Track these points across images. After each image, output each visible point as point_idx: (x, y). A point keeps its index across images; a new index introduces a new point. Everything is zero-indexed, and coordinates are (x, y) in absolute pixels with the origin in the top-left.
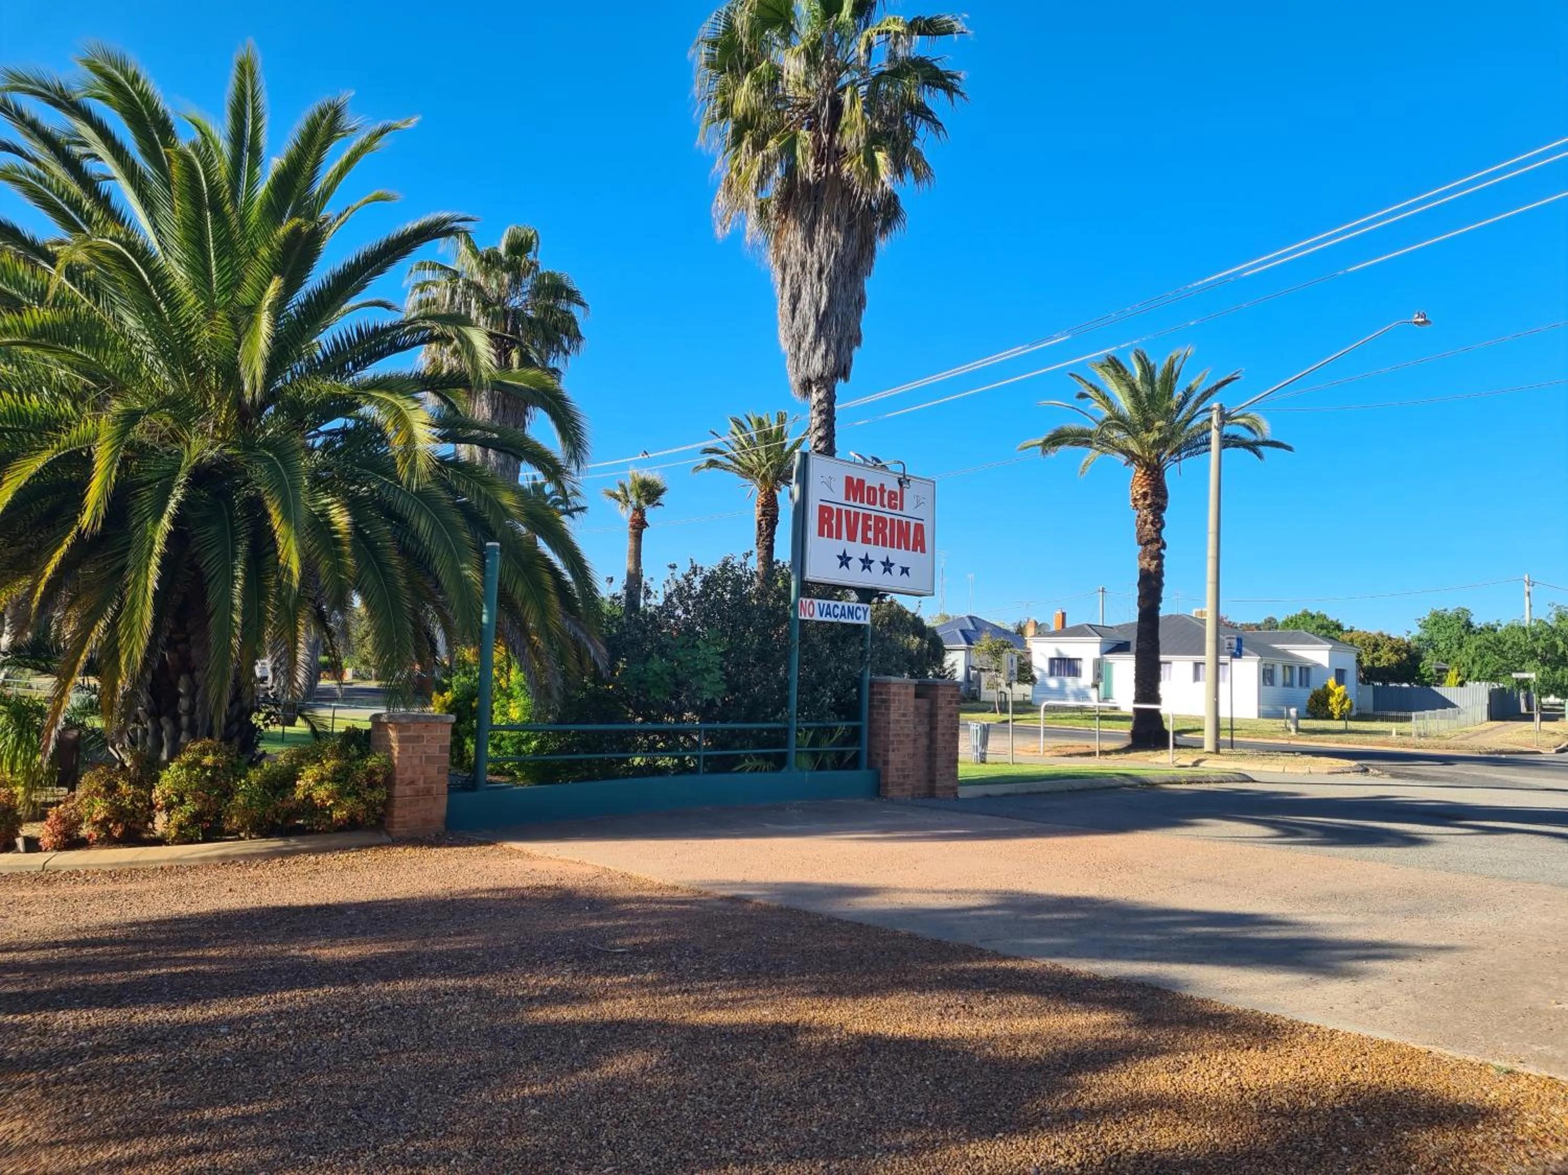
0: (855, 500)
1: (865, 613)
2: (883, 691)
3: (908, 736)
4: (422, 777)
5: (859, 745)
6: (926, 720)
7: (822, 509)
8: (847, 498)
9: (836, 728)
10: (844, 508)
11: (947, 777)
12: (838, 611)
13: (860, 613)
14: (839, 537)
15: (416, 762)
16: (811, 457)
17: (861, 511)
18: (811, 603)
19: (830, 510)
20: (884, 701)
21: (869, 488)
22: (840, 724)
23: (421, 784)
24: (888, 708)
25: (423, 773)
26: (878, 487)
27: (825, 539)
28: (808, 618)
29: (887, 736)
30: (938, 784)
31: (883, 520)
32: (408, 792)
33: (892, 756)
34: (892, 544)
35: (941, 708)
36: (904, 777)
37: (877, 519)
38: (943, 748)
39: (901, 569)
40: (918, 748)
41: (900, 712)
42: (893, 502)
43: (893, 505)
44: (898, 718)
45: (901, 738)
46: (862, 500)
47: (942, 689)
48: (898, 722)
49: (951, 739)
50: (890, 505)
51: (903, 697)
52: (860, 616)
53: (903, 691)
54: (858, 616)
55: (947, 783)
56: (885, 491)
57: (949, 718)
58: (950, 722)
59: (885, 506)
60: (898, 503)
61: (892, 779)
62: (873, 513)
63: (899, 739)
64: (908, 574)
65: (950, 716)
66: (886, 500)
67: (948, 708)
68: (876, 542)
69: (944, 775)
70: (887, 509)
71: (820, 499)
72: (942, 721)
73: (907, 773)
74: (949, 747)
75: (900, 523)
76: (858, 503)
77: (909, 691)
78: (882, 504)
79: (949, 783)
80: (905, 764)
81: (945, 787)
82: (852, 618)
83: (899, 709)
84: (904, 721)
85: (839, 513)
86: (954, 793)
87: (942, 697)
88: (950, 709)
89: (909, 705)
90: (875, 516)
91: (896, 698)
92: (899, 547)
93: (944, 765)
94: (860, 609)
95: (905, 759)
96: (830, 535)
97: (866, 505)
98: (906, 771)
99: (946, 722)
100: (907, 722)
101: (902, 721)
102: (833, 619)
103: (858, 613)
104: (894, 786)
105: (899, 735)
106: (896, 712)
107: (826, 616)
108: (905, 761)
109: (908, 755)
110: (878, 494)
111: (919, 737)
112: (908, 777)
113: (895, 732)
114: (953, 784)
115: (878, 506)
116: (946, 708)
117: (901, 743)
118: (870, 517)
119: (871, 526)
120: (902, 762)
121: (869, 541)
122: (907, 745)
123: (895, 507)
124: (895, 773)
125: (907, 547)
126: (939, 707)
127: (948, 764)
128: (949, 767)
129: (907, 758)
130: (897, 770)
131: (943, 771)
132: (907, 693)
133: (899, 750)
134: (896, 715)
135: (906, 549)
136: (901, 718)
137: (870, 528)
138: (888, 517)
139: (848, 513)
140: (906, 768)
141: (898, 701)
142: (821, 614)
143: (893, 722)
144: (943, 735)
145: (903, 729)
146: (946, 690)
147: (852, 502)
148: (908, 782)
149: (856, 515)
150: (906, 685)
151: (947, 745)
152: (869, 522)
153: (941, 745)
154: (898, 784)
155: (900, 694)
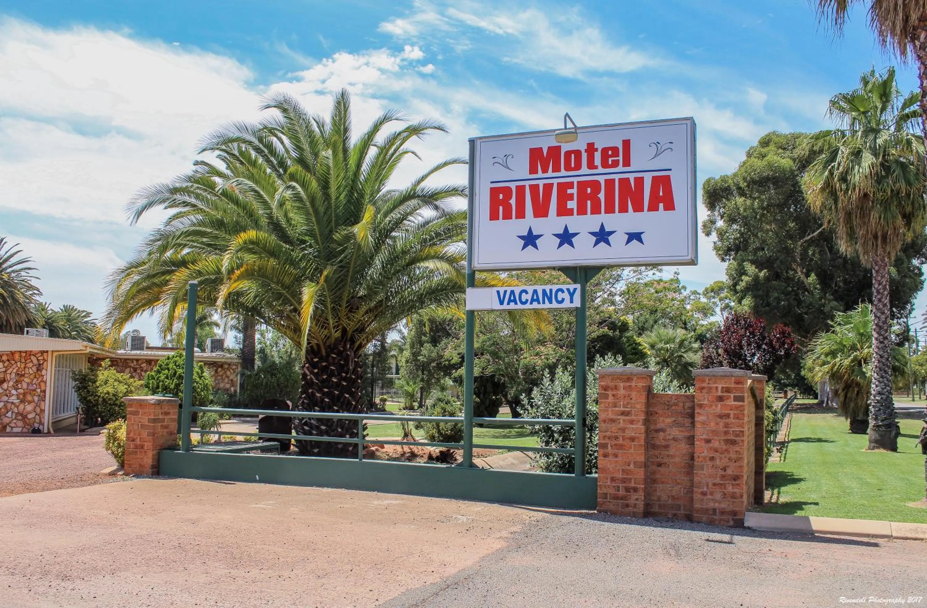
0: (545, 171)
1: (572, 295)
3: (632, 439)
4: (139, 437)
7: (494, 192)
8: (533, 170)
10: (527, 184)
11: (718, 496)
12: (529, 297)
13: (566, 296)
14: (521, 215)
17: (555, 181)
19: (507, 191)
21: (568, 154)
23: (138, 441)
26: (583, 147)
27: (501, 222)
31: (596, 185)
34: (610, 210)
35: (701, 406)
36: (627, 490)
37: (582, 186)
38: (708, 459)
39: (627, 236)
40: (672, 456)
41: (617, 409)
42: (610, 160)
43: (610, 163)
44: (613, 417)
45: (621, 441)
46: (557, 169)
47: (704, 381)
48: (613, 421)
49: (724, 447)
50: (605, 164)
51: (622, 392)
52: (563, 300)
53: (622, 385)
54: (560, 299)
55: (717, 505)
56: (596, 150)
57: (719, 420)
58: (721, 425)
59: (596, 167)
60: (621, 158)
61: (605, 491)
62: (575, 180)
63: (616, 442)
64: (641, 241)
65: (721, 416)
66: (598, 161)
67: (717, 406)
68: (582, 211)
69: (712, 494)
70: (601, 170)
71: (492, 182)
72: (703, 423)
73: (633, 485)
74: (721, 459)
75: (624, 182)
76: (550, 174)
77: (633, 384)
78: (591, 165)
79: (723, 506)
80: (627, 474)
81: (714, 510)
82: (551, 302)
83: (615, 406)
84: (624, 421)
85: (521, 190)
86: (733, 519)
87: (703, 391)
88: (721, 408)
89: (633, 401)
90: (579, 183)
91: (610, 393)
92: (623, 209)
93: (711, 481)
94: (563, 291)
95: (628, 468)
96: (508, 216)
97: (563, 173)
98: (630, 482)
99: (712, 424)
100: (632, 422)
101: (621, 421)
102: (519, 306)
103: (560, 296)
104: (608, 500)
105: (616, 438)
106: (610, 409)
107: (508, 304)
108: (629, 470)
109: (635, 463)
110: (584, 156)
111: (672, 442)
112: (635, 490)
113: (608, 434)
114: (731, 508)
115: (584, 169)
116: (711, 406)
117: (621, 447)
118: (571, 185)
119: (572, 195)
120: (623, 471)
121: (570, 212)
122: (632, 451)
123: (615, 164)
124: (609, 483)
125: (638, 208)
126: (698, 405)
127: (718, 481)
128: (722, 485)
129: (632, 466)
130: (613, 479)
131: (707, 488)
132: (630, 386)
133: (616, 456)
134: (610, 413)
135: (635, 210)
136: (619, 417)
137: (571, 197)
138: (602, 179)
139: (534, 189)
140: (631, 479)
141: (613, 395)
142: (502, 303)
143: (604, 421)
144: (708, 441)
145: (623, 430)
146: (711, 382)
147: (540, 174)
148: (634, 496)
149: (548, 188)
150: (626, 377)
151: (717, 455)
152: (569, 191)
153: (703, 454)
154: (616, 497)
155: (616, 388)
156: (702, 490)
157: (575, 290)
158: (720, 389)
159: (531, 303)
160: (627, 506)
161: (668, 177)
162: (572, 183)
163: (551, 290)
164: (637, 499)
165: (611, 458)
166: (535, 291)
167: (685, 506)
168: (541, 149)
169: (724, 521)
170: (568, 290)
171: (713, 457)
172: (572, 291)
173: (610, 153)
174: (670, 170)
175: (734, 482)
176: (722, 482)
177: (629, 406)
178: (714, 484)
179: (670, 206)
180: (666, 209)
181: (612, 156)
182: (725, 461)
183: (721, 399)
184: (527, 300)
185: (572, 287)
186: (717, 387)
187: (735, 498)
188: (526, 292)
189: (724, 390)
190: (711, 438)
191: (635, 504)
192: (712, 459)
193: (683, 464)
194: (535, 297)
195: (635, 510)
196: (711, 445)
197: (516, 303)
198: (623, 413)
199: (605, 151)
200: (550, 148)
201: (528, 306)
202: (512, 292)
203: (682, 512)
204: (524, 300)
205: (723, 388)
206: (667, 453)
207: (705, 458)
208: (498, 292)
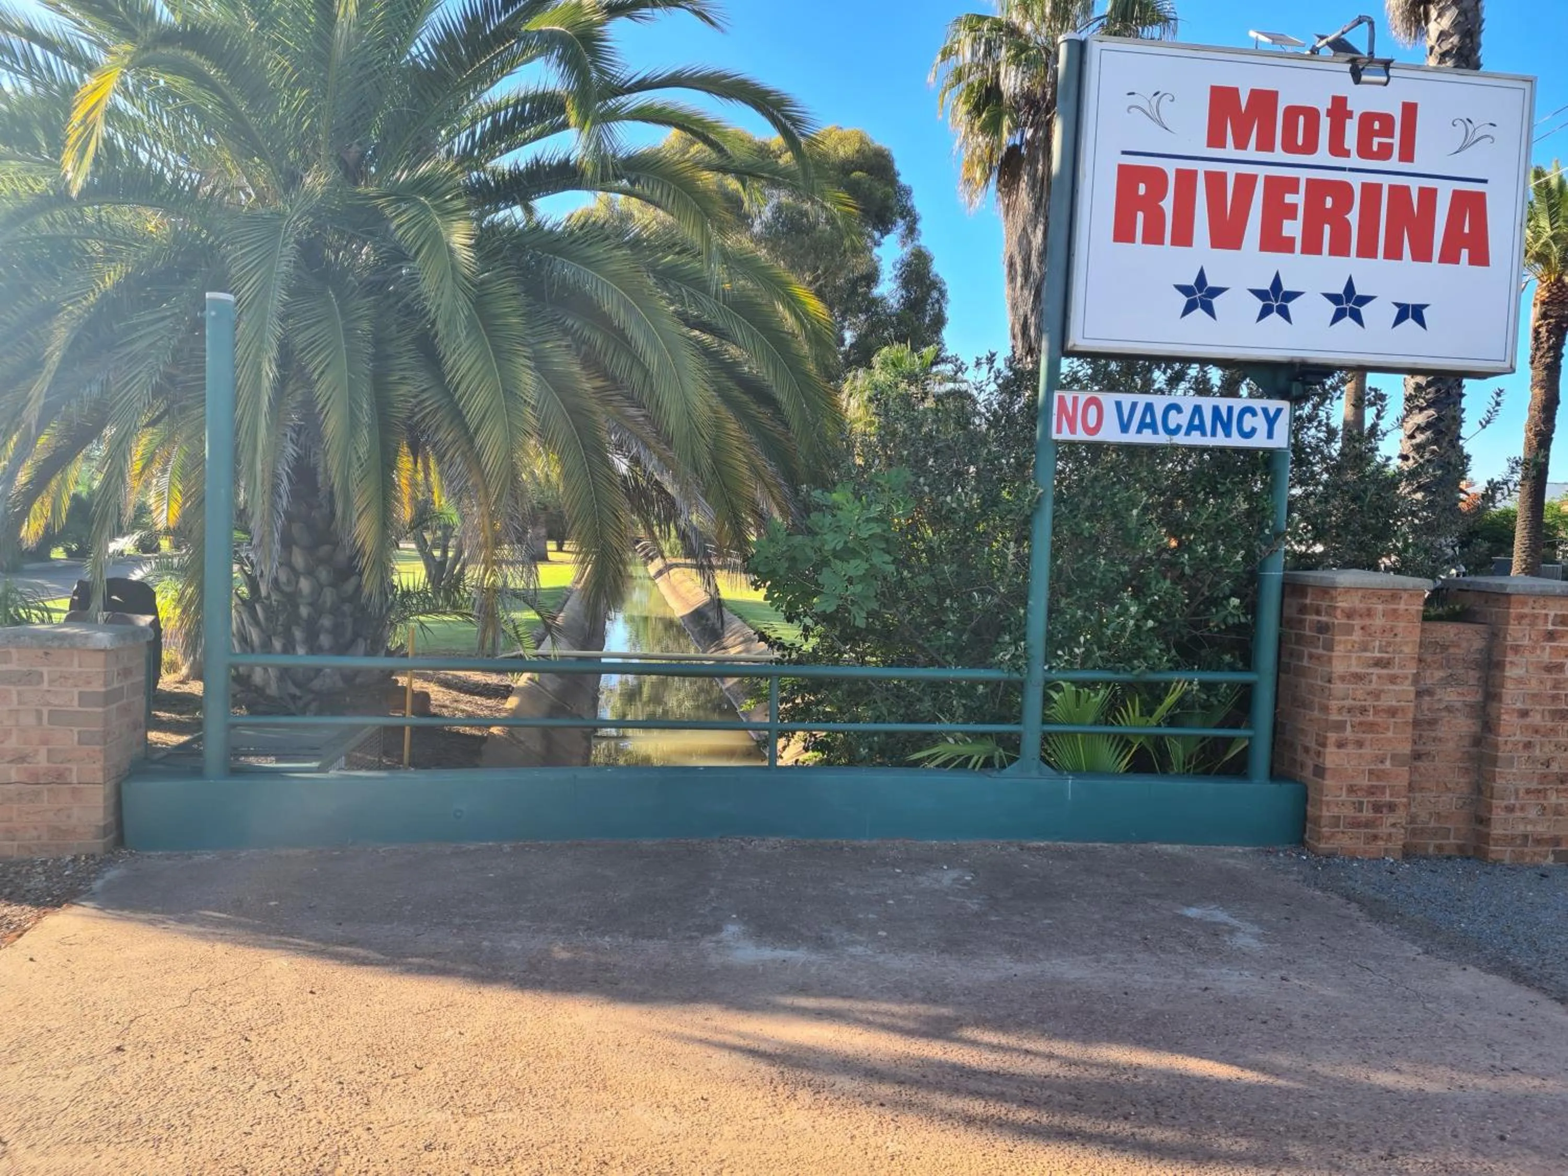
0: (1241, 144)
1: (1271, 422)
2: (1324, 604)
3: (1392, 712)
4: (43, 751)
5: (1250, 727)
6: (1473, 676)
7: (1127, 176)
8: (1216, 139)
9: (1168, 684)
10: (1201, 168)
11: (1532, 813)
12: (1183, 419)
13: (1260, 423)
14: (1183, 237)
15: (29, 720)
16: (1094, 49)
17: (1262, 172)
18: (1093, 401)
19: (1156, 178)
20: (1323, 628)
21: (1292, 113)
22: (1175, 676)
23: (42, 761)
24: (1329, 647)
25: (45, 742)
26: (1323, 105)
27: (1138, 248)
28: (1081, 435)
29: (1325, 709)
30: (1497, 830)
31: (1342, 191)
32: (14, 776)
33: (1332, 757)
34: (1367, 250)
35: (1516, 649)
36: (1377, 808)
37: (1316, 189)
38: (1521, 745)
39: (1396, 310)
40: (1440, 740)
41: (1368, 654)
42: (1376, 141)
43: (1375, 148)
44: (1359, 670)
45: (1371, 718)
46: (1266, 144)
47: (1524, 604)
48: (1358, 678)
49: (1550, 724)
50: (1364, 151)
51: (1379, 622)
52: (1254, 430)
53: (1380, 607)
54: (1247, 429)
55: (1530, 828)
56: (1350, 115)
57: (1546, 676)
58: (1549, 684)
59: (1347, 154)
60: (1396, 141)
61: (1335, 811)
62: (1303, 175)
63: (1362, 719)
64: (1421, 321)
65: (1549, 669)
66: (1351, 140)
67: (1543, 648)
68: (1312, 246)
69: (1522, 809)
70: (1355, 161)
71: (1124, 153)
72: (1520, 681)
73: (1387, 798)
74: (1542, 745)
75: (1399, 194)
76: (1251, 152)
77: (1402, 606)
78: (1337, 148)
79: (1540, 829)
80: (1379, 778)
81: (1525, 837)
82: (1228, 434)
83: (1365, 649)
84: (1379, 677)
85: (1186, 179)
86: (1554, 852)
87: (1523, 622)
88: (1551, 653)
89: (1398, 639)
90: (1309, 181)
91: (1357, 622)
92: (1394, 253)
93: (1522, 786)
94: (1254, 413)
95: (1381, 767)
96: (1153, 236)
97: (1279, 154)
98: (1383, 793)
99: (1534, 682)
100: (1393, 679)
101: (1374, 678)
102: (1162, 438)
103: (1249, 422)
104: (1342, 828)
105: (1363, 710)
106: (1354, 655)
107: (1139, 431)
108: (1383, 771)
109: (1394, 757)
110: (1325, 124)
111: (1444, 714)
112: (1392, 807)
113: (1348, 703)
114: (1553, 832)
115: (1323, 155)
116: (1534, 648)
117: (1371, 727)
118: (1292, 185)
119: (1294, 207)
120: (1371, 772)
121: (1286, 245)
122: (1390, 734)
123: (1385, 152)
124: (1344, 797)
125: (1422, 254)
126: (1512, 648)
127: (1534, 785)
128: (1540, 791)
129: (1388, 764)
130: (1351, 789)
131: (1517, 798)
132: (1395, 610)
133: (1360, 744)
134: (1354, 662)
135: (1416, 257)
136: (1370, 670)
137: (1291, 212)
138: (1356, 181)
139: (1216, 181)
140: (1384, 787)
141: (1362, 628)
142: (1125, 428)
143: (1343, 679)
144: (1524, 714)
145: (1377, 695)
146: (1536, 605)
147: (1230, 151)
148: (1389, 819)
149: (1245, 183)
150: (1389, 593)
151: (1537, 738)
152: (1289, 198)
153: (1513, 739)
154: (1355, 824)
155: (1369, 613)
156: (1505, 803)
157: (1279, 411)
158: (1550, 619)
159: (1188, 433)
160: (1375, 837)
161: (1481, 196)
162: (1296, 181)
163: (1230, 409)
164: (1394, 825)
165: (1351, 749)
166: (1197, 410)
167: (1457, 829)
168: (1235, 91)
169: (1540, 856)
170: (1265, 411)
171: (1530, 742)
172: (1272, 414)
173: (1377, 125)
174: (1485, 181)
175: (1561, 787)
176: (1541, 787)
177: (1390, 649)
178: (1528, 792)
179: (1480, 257)
180: (1473, 261)
181: (1379, 134)
182: (1549, 749)
183: (1551, 636)
184: (1179, 427)
185: (1272, 405)
186: (1546, 615)
187: (1560, 815)
188: (1179, 410)
189: (1559, 620)
190: (1528, 707)
191: (1390, 835)
192: (1528, 745)
193: (1459, 755)
194: (1196, 422)
195: (1390, 845)
196: (1528, 720)
197: (1155, 432)
198: (1378, 663)
199: (1367, 119)
200: (1255, 94)
201: (1180, 439)
202: (1149, 407)
203: (1452, 841)
204: (1172, 426)
205: (1556, 615)
206: (1433, 734)
207: (1515, 744)
208: (1118, 405)
